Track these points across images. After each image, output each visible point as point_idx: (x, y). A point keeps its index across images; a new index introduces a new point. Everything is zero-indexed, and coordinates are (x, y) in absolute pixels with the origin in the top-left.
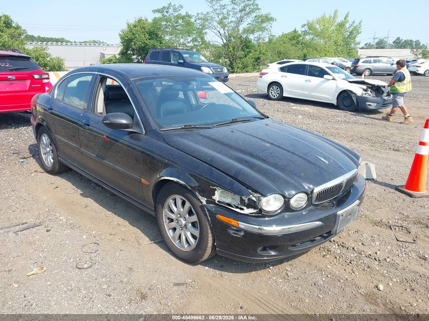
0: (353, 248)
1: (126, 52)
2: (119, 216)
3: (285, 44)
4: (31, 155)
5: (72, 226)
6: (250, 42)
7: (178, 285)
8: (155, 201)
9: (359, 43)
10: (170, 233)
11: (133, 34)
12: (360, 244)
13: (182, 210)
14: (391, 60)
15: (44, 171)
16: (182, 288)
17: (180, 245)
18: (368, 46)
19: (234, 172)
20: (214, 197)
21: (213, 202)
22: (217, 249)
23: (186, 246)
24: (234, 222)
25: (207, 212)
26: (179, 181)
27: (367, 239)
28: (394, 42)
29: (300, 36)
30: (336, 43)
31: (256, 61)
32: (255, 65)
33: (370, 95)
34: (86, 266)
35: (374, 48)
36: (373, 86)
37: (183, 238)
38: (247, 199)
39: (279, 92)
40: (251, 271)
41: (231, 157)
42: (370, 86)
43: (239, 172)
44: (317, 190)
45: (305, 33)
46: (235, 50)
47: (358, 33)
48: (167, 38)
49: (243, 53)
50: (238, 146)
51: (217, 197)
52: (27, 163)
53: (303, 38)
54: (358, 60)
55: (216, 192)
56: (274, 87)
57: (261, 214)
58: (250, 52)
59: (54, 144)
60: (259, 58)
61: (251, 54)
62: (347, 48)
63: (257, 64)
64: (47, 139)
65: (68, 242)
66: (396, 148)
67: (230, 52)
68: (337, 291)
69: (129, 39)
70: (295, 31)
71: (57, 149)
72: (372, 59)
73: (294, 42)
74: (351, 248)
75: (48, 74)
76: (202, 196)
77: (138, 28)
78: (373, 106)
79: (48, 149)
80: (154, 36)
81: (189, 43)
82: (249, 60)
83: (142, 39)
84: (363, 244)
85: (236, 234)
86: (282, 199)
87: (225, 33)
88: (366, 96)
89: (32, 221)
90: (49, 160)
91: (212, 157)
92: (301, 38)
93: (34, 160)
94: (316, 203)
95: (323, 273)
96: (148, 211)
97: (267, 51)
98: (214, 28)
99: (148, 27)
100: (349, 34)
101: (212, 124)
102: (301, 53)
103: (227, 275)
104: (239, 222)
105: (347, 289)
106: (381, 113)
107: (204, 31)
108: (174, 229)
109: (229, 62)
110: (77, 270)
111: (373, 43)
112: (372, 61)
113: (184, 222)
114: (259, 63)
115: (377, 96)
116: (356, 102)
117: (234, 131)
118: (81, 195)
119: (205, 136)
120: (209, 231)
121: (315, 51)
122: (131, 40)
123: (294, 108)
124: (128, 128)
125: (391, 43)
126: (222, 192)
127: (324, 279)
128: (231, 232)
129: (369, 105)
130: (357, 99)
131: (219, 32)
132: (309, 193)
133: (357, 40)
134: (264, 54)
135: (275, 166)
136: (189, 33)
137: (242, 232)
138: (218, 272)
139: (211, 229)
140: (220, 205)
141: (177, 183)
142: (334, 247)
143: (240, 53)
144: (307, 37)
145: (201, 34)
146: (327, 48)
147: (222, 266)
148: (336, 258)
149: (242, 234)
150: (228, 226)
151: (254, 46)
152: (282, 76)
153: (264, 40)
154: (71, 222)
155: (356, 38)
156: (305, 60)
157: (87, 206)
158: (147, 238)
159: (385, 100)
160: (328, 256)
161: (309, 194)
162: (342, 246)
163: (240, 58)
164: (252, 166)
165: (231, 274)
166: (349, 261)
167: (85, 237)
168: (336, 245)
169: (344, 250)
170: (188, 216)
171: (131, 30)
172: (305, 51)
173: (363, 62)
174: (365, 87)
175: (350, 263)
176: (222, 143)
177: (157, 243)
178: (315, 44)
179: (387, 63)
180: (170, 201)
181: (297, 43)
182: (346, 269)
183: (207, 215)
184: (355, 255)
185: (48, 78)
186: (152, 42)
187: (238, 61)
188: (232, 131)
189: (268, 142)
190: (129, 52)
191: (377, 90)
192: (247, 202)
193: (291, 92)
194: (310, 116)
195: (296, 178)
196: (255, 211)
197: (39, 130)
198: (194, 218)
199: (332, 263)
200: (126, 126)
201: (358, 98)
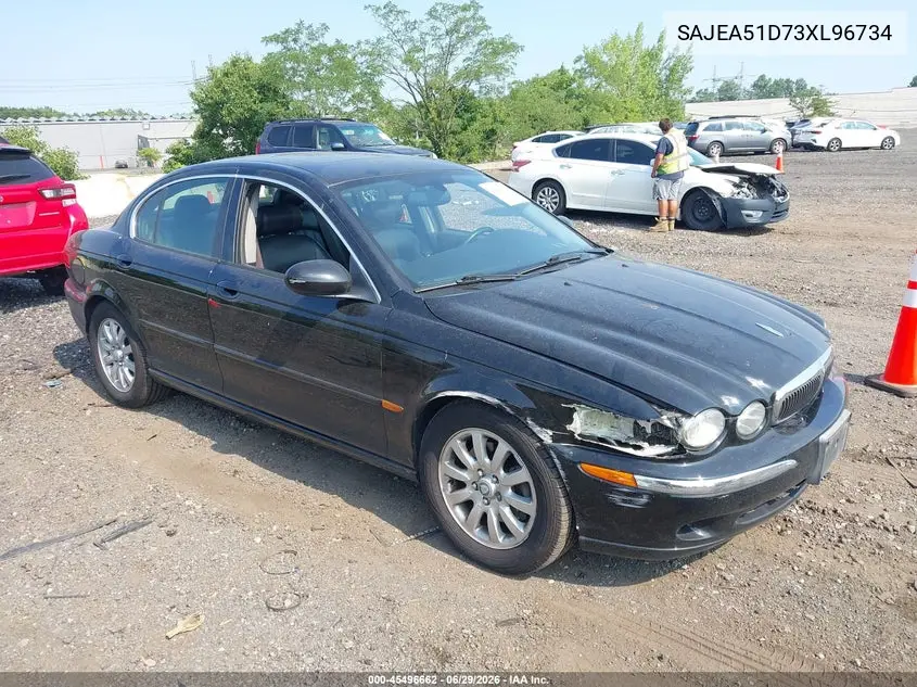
0: (835, 511)
1: (209, 133)
2: (315, 487)
3: (543, 100)
4: (69, 370)
5: (222, 519)
6: (472, 97)
7: (507, 623)
8: (417, 448)
9: (689, 91)
10: (458, 514)
11: (225, 92)
12: (843, 501)
13: (487, 460)
14: (759, 122)
15: (107, 403)
16: (518, 629)
17: (487, 539)
18: (704, 97)
19: (610, 369)
20: (570, 427)
21: (570, 437)
22: (582, 538)
23: (501, 540)
24: (623, 477)
25: (556, 461)
26: (484, 397)
27: (854, 491)
28: (755, 85)
29: (574, 80)
30: (644, 92)
31: (488, 138)
32: (484, 147)
33: (747, 195)
34: (288, 603)
35: (716, 100)
36: (753, 175)
37: (493, 520)
38: (650, 424)
39: (557, 200)
40: (648, 578)
41: (589, 338)
42: (746, 176)
43: (620, 368)
44: (781, 394)
45: (582, 73)
46: (443, 116)
47: (687, 69)
48: (298, 96)
49: (460, 121)
50: (595, 314)
51: (578, 425)
52: (65, 388)
53: (579, 86)
54: (695, 126)
55: (575, 416)
56: (546, 189)
57: (682, 453)
58: (473, 119)
59: (139, 341)
60: (493, 132)
61: (476, 125)
62: (666, 101)
63: (491, 145)
64: (115, 328)
65: (227, 556)
66: (829, 300)
67: (432, 120)
68: (837, 601)
69: (217, 103)
70: (562, 71)
71: (144, 350)
72: (723, 122)
73: (563, 94)
74: (831, 512)
75: (72, 187)
76: (542, 426)
77: (235, 78)
78: (755, 217)
79: (120, 353)
80: (271, 95)
81: (346, 105)
82: (472, 137)
83: (244, 103)
84: (848, 501)
85: (630, 502)
86: (723, 418)
87: (418, 81)
88: (740, 197)
89: (126, 515)
90: (122, 376)
91: (552, 342)
92: (574, 85)
93: (79, 381)
94: (778, 422)
95: (796, 568)
96: (397, 469)
97: (509, 115)
98: (394, 71)
99: (255, 75)
100: (668, 73)
101: (515, 271)
102: (576, 117)
103: (601, 592)
104: (636, 477)
105: (856, 596)
106: (769, 230)
107: (377, 79)
108: (468, 505)
109: (430, 144)
110: (272, 615)
111: (713, 88)
112: (724, 126)
113: (493, 487)
114: (493, 141)
115: (761, 197)
116: (720, 212)
117: (569, 282)
118: (214, 448)
119: (515, 298)
120: (563, 501)
121: (604, 112)
122: (218, 105)
123: (594, 231)
124: (342, 292)
125: (748, 87)
126: (587, 415)
127: (802, 581)
128: (617, 499)
129: (747, 216)
130: (722, 205)
131: (406, 79)
132: (768, 401)
133: (686, 83)
134: (502, 122)
135: (687, 349)
136: (346, 85)
137: (645, 496)
138: (579, 588)
139: (567, 496)
140: (586, 444)
141: (480, 402)
142: (794, 512)
143: (454, 123)
144: (589, 83)
145: (370, 83)
146: (628, 103)
147: (581, 575)
148: (807, 534)
149: (644, 500)
150: (609, 487)
151: (481, 106)
152: (562, 166)
153: (500, 93)
154: (215, 509)
155: (684, 81)
156: (588, 130)
157: (236, 472)
158: (397, 530)
159: (778, 204)
160: (789, 532)
161: (768, 404)
162: (811, 508)
163: (454, 133)
164: (642, 355)
165: (608, 589)
166: (836, 539)
167: (258, 540)
168: (797, 507)
169: (818, 518)
170: (502, 472)
171: (219, 84)
172: (585, 112)
173: (706, 129)
174: (736, 179)
175: (841, 541)
176: (557, 310)
177: (425, 538)
178: (604, 97)
179: (752, 129)
180: (456, 443)
181: (569, 96)
182: (839, 556)
183: (555, 466)
184: (844, 524)
185: (73, 197)
186: (268, 106)
187: (450, 139)
188: (566, 284)
189: (652, 302)
190: (214, 131)
191: (762, 184)
192: (649, 430)
193: (582, 199)
194: (633, 246)
195: (737, 372)
196: (670, 449)
197: (95, 313)
198: (522, 475)
199: (804, 545)
200: (338, 288)
201: (723, 201)
